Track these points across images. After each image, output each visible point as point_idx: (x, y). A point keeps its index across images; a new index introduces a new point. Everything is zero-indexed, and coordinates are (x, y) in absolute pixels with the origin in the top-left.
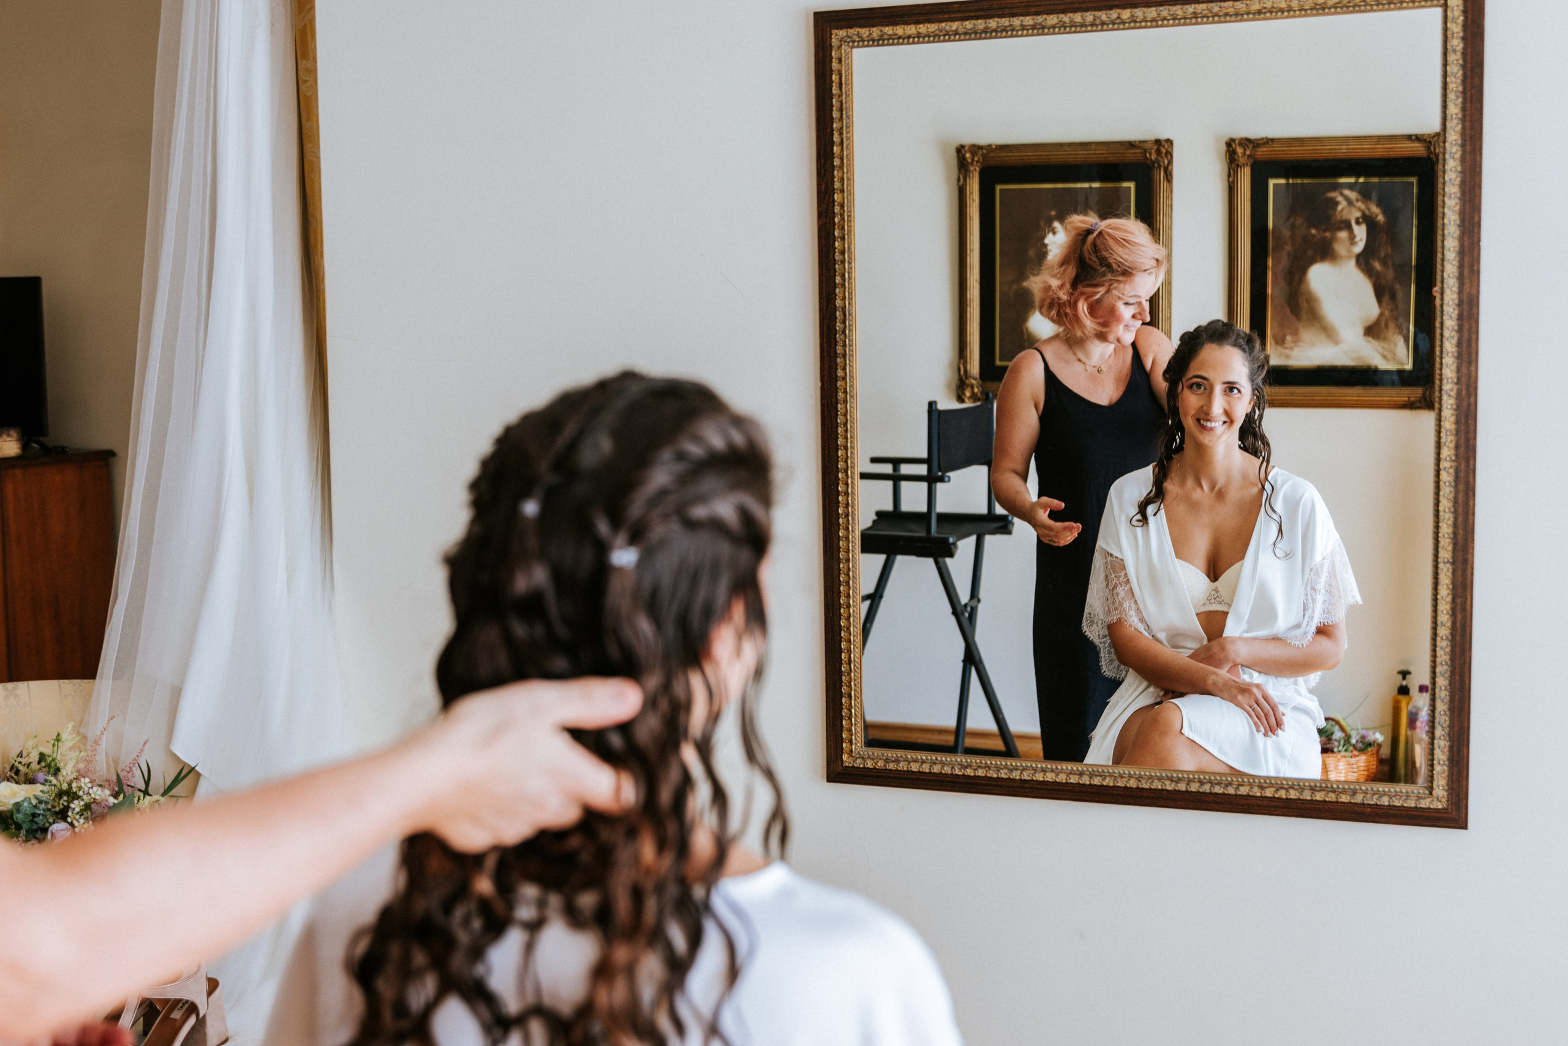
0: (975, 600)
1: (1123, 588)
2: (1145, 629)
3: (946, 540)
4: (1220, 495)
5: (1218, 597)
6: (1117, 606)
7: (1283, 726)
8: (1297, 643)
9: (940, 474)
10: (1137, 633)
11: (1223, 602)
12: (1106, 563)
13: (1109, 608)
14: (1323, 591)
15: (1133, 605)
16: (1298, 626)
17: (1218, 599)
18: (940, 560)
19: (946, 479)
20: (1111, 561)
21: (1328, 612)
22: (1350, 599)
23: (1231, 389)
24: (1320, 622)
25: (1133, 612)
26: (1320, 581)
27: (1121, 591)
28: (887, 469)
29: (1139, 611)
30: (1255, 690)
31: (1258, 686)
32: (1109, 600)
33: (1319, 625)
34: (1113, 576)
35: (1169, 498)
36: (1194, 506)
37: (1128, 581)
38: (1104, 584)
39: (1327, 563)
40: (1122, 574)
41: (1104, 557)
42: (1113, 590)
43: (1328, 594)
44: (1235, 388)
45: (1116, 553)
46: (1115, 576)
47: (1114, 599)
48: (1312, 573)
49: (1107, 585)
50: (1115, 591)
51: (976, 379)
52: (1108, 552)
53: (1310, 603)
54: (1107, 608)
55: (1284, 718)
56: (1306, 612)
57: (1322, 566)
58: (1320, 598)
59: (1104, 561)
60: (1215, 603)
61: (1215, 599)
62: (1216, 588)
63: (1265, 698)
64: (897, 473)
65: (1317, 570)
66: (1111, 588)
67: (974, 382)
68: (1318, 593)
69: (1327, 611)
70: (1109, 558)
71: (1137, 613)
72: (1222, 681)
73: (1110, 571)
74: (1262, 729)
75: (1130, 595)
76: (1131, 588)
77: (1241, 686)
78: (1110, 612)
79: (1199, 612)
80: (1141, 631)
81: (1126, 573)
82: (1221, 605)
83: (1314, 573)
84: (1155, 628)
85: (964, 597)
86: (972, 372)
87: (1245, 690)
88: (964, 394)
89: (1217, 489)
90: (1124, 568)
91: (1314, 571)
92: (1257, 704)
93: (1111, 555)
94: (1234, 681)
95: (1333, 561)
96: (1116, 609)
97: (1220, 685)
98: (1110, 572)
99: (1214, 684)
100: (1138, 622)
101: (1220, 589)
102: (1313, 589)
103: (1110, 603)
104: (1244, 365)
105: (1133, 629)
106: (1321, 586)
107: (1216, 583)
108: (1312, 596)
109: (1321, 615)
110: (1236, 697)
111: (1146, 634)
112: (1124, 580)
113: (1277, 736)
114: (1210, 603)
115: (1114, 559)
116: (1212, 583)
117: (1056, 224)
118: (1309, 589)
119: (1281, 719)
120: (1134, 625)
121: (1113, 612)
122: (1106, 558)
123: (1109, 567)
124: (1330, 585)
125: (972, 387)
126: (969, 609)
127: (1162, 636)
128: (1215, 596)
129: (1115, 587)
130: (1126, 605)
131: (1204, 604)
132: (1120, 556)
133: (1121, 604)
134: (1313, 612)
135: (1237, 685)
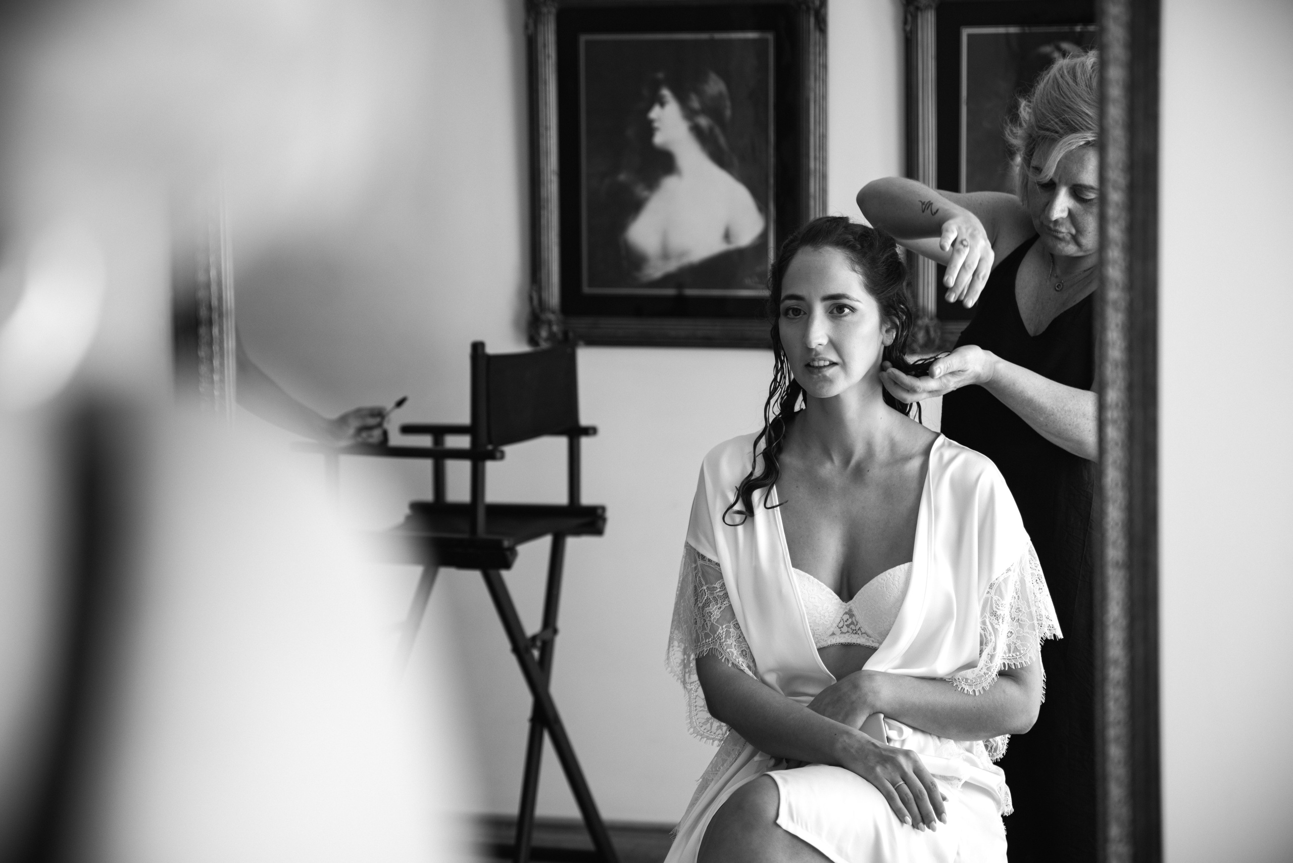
0: (550, 631)
1: (719, 606)
2: (749, 667)
3: (499, 543)
4: (859, 473)
5: (852, 623)
6: (708, 631)
7: (944, 814)
8: (967, 688)
9: (490, 447)
10: (738, 671)
11: (859, 632)
12: (696, 568)
13: (698, 635)
14: (1008, 619)
15: (732, 630)
16: (971, 665)
17: (852, 626)
18: (492, 572)
19: (498, 455)
20: (702, 566)
21: (1016, 649)
22: (1046, 630)
23: (841, 308)
24: (1004, 664)
25: (731, 641)
26: (1003, 602)
27: (715, 611)
28: (426, 441)
29: (740, 640)
30: (902, 760)
31: (907, 754)
32: (698, 622)
33: (1003, 668)
34: (705, 588)
35: (787, 476)
36: (820, 487)
37: (726, 596)
38: (692, 600)
39: (1014, 577)
40: (717, 585)
41: (693, 560)
42: (703, 607)
43: (1015, 624)
44: (845, 306)
45: (709, 555)
46: (708, 588)
47: (705, 621)
48: (993, 592)
49: (696, 600)
50: (707, 610)
51: (553, 312)
52: (698, 553)
53: (990, 634)
54: (694, 635)
55: (944, 803)
56: (984, 647)
57: (1005, 580)
58: (1004, 627)
59: (694, 566)
60: (848, 632)
61: (848, 626)
62: (850, 610)
63: (919, 772)
64: (439, 448)
65: (999, 586)
66: (700, 605)
67: (552, 317)
68: (1000, 621)
69: (1012, 648)
70: (700, 562)
71: (739, 642)
72: (856, 745)
73: (700, 580)
74: (909, 819)
75: (728, 616)
76: (731, 605)
77: (883, 753)
78: (699, 641)
79: (824, 644)
80: (742, 668)
81: (724, 584)
82: (857, 635)
83: (996, 590)
84: (761, 666)
85: (532, 624)
86: (551, 301)
87: (888, 758)
88: (538, 334)
89: (853, 462)
90: (720, 576)
91: (995, 587)
92: (904, 780)
93: (703, 557)
94: (873, 744)
95: (1022, 574)
96: (707, 636)
97: (853, 751)
98: (700, 582)
99: (845, 749)
100: (739, 656)
101: (855, 612)
102: (994, 614)
103: (700, 627)
104: (854, 270)
105: (730, 665)
106: (1005, 611)
107: (850, 602)
108: (991, 624)
109: (1005, 653)
110: (873, 769)
111: (751, 674)
112: (721, 594)
113: (934, 829)
114: (842, 633)
115: (708, 563)
116: (844, 603)
117: (666, 93)
118: (988, 615)
119: (942, 805)
120: (732, 660)
121: (703, 640)
122: (695, 562)
123: (700, 575)
124: (1018, 610)
125: (550, 323)
126: (539, 643)
127: (771, 678)
128: (850, 622)
129: (707, 603)
130: (721, 630)
131: (833, 634)
132: (714, 559)
133: (714, 630)
134: (995, 649)
135: (877, 750)
